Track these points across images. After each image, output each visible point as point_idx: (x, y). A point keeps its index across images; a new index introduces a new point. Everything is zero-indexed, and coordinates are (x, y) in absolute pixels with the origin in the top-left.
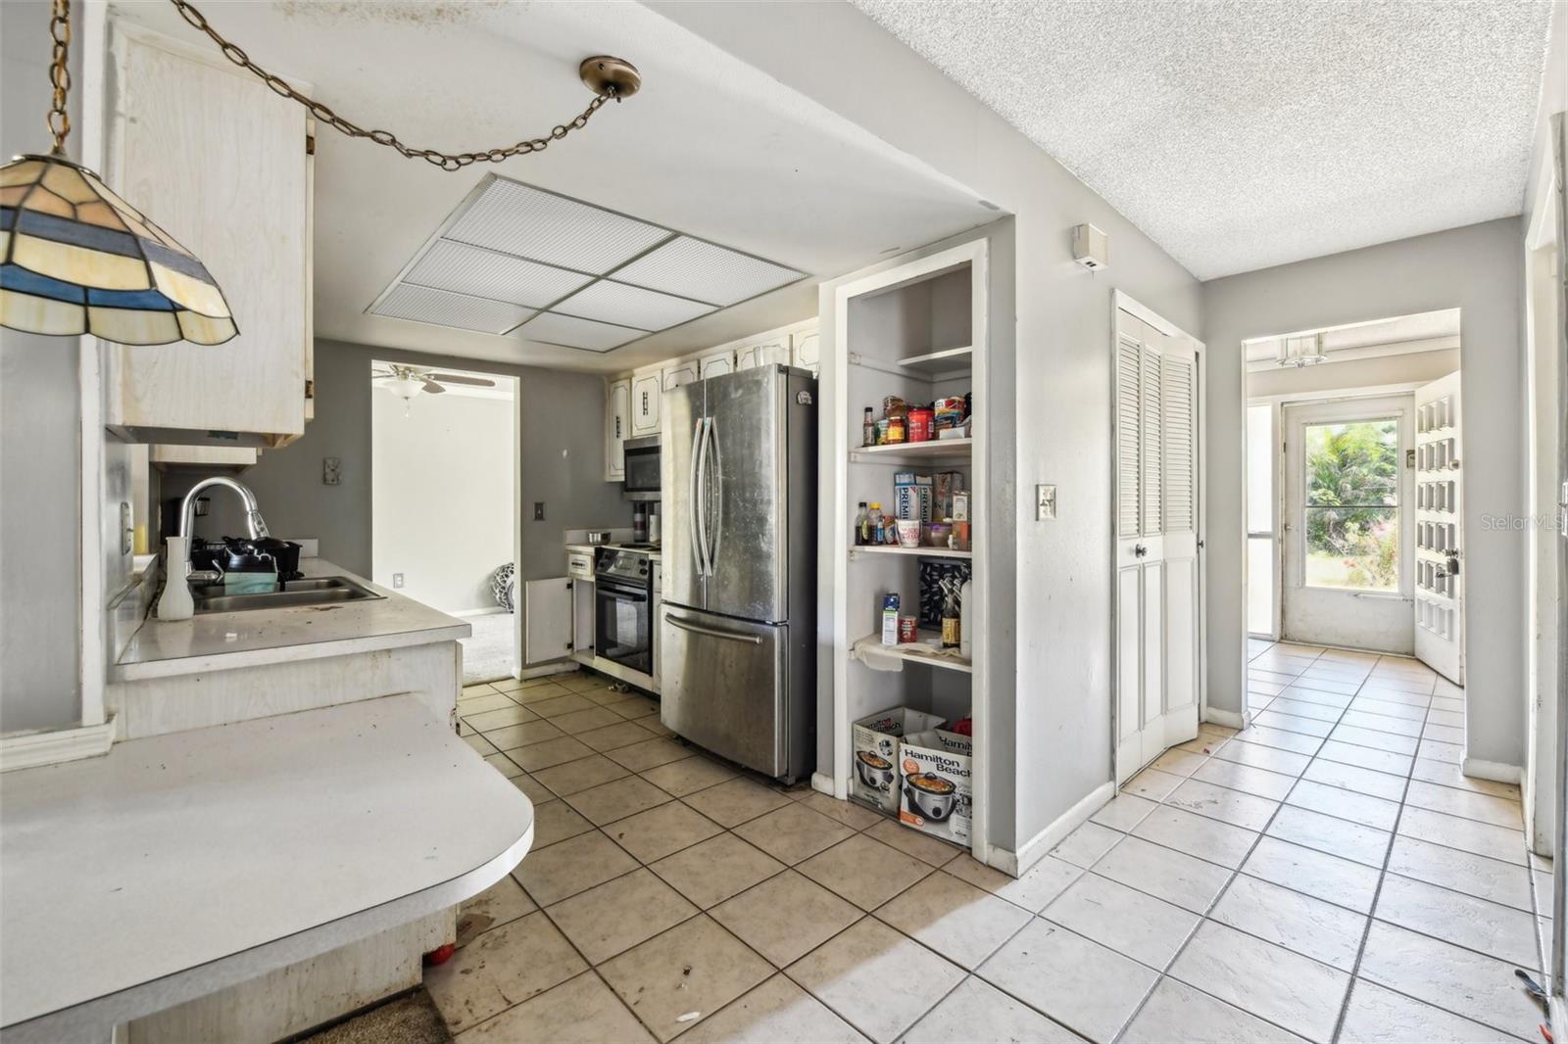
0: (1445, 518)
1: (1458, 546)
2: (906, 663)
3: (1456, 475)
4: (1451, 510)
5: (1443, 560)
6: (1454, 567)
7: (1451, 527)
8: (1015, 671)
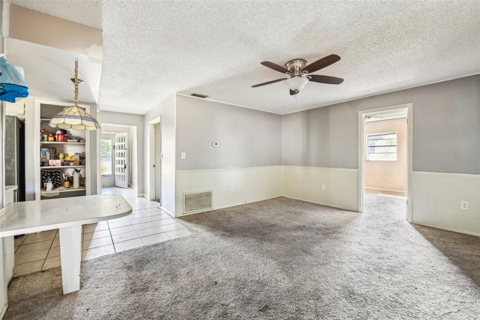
0: (123, 159)
1: (126, 164)
2: (60, 193)
3: (126, 151)
4: (124, 157)
5: (123, 166)
6: (125, 167)
7: (124, 160)
8: (97, 186)
